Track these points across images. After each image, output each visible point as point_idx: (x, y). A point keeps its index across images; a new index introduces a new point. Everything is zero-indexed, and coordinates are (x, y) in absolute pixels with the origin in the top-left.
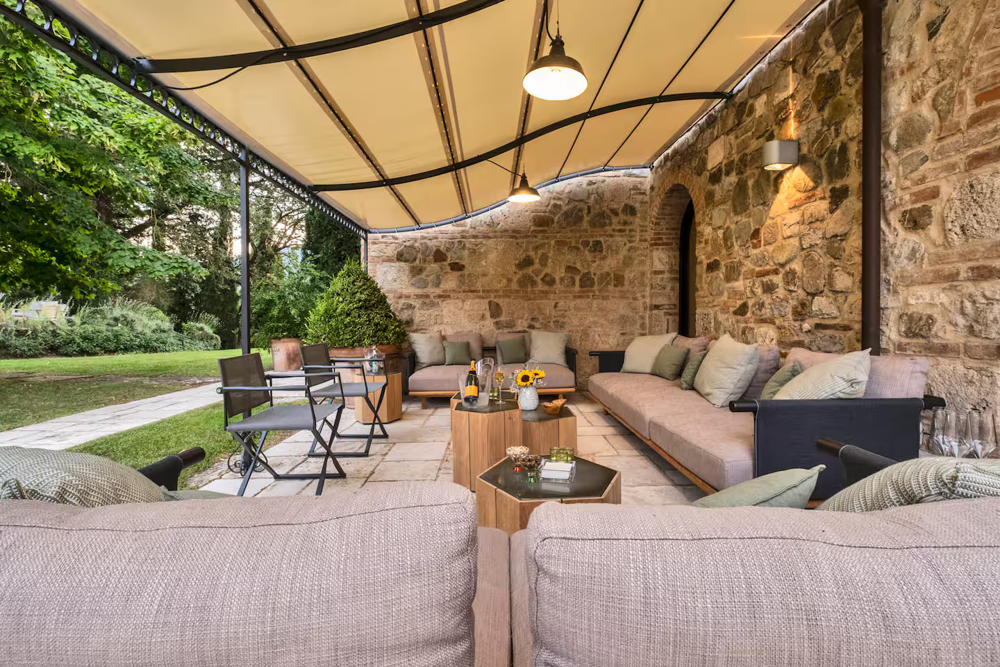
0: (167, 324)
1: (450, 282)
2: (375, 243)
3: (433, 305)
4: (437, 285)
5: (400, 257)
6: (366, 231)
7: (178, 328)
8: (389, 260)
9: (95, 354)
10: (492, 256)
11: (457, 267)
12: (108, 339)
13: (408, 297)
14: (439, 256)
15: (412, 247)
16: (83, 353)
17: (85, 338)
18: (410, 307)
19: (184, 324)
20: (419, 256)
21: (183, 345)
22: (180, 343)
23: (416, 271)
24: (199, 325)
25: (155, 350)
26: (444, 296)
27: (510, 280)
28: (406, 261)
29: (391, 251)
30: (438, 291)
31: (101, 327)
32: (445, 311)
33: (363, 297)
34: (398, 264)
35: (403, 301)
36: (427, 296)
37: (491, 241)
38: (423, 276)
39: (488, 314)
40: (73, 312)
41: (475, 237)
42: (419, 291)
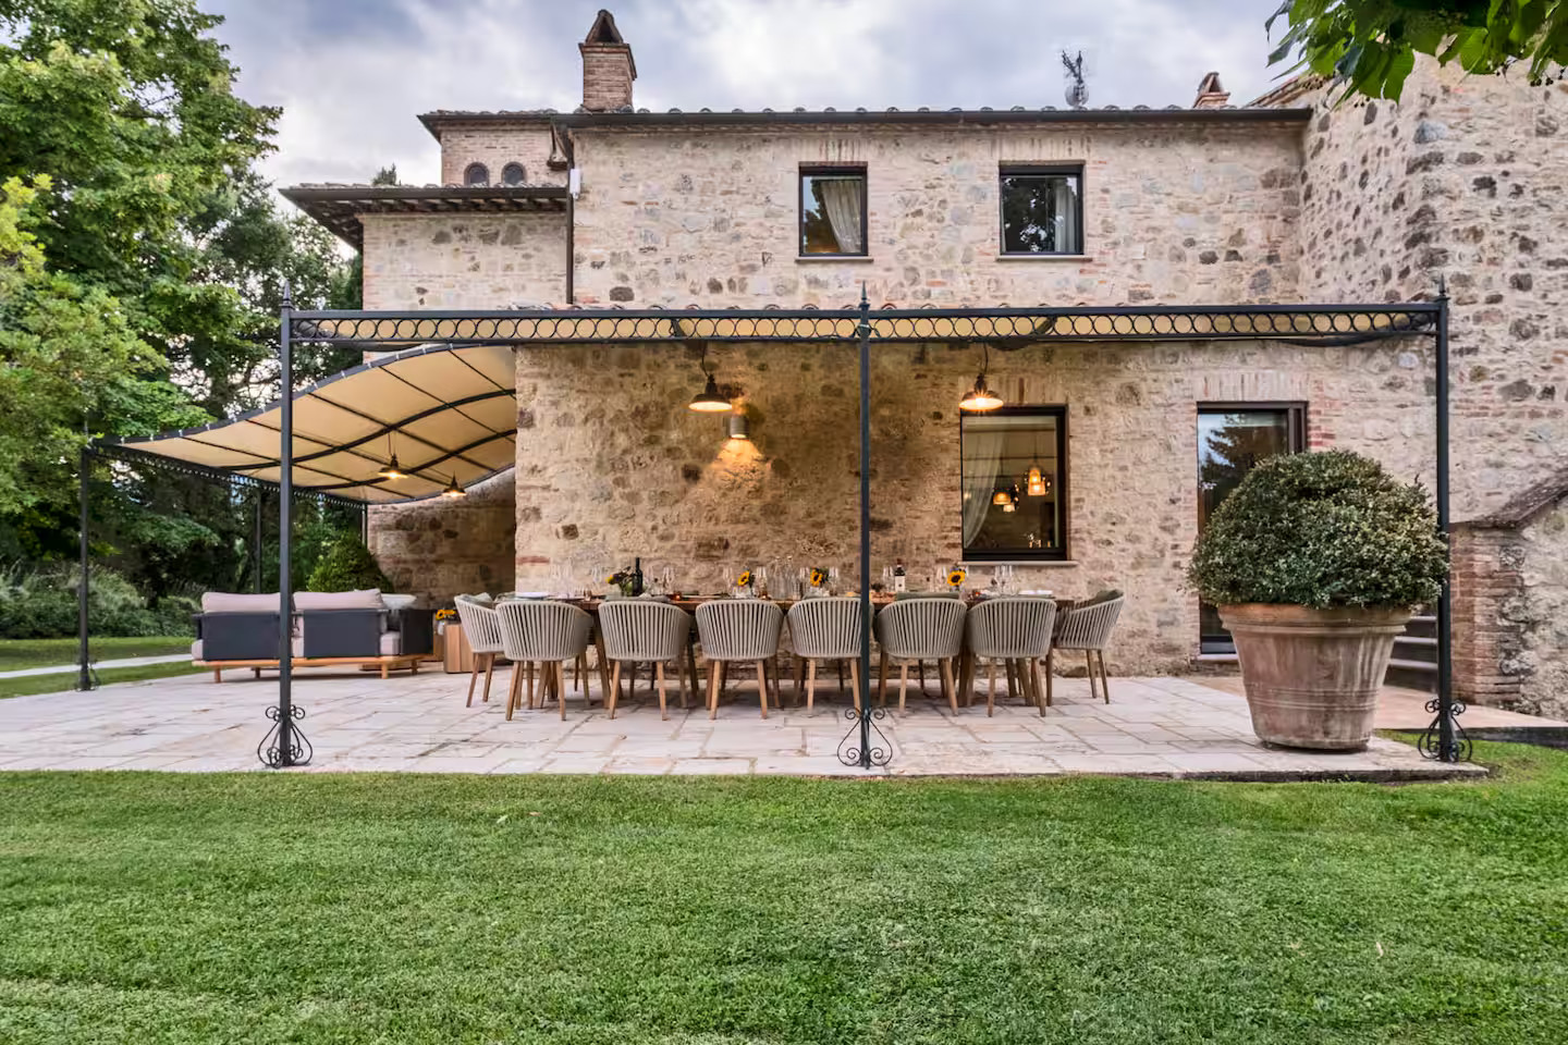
0: (136, 599)
1: (445, 548)
2: (375, 513)
3: (429, 569)
4: (432, 551)
5: (399, 525)
6: (367, 503)
7: (153, 605)
8: (388, 528)
9: (50, 636)
10: (483, 524)
11: (450, 534)
12: (66, 618)
13: (405, 562)
14: (434, 524)
15: (409, 516)
16: (36, 634)
17: (39, 617)
18: (409, 571)
19: (160, 599)
20: (417, 525)
21: (161, 627)
22: (157, 624)
23: (413, 539)
24: (184, 600)
25: (125, 633)
26: (438, 562)
27: (499, 546)
28: (404, 529)
29: (390, 520)
30: (433, 557)
31: (56, 602)
32: (440, 576)
33: (355, 562)
34: (396, 532)
35: (401, 565)
36: (424, 561)
37: (482, 511)
38: (420, 543)
39: (478, 578)
40: (19, 581)
41: (467, 507)
42: (417, 557)
